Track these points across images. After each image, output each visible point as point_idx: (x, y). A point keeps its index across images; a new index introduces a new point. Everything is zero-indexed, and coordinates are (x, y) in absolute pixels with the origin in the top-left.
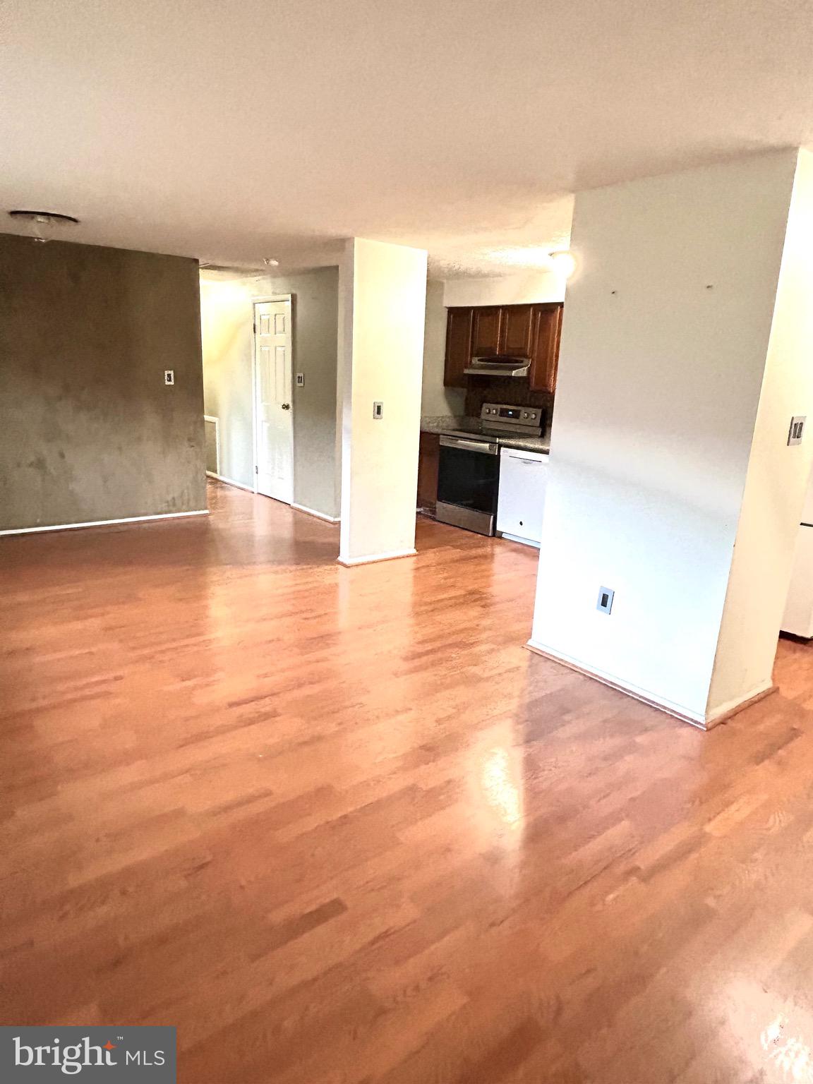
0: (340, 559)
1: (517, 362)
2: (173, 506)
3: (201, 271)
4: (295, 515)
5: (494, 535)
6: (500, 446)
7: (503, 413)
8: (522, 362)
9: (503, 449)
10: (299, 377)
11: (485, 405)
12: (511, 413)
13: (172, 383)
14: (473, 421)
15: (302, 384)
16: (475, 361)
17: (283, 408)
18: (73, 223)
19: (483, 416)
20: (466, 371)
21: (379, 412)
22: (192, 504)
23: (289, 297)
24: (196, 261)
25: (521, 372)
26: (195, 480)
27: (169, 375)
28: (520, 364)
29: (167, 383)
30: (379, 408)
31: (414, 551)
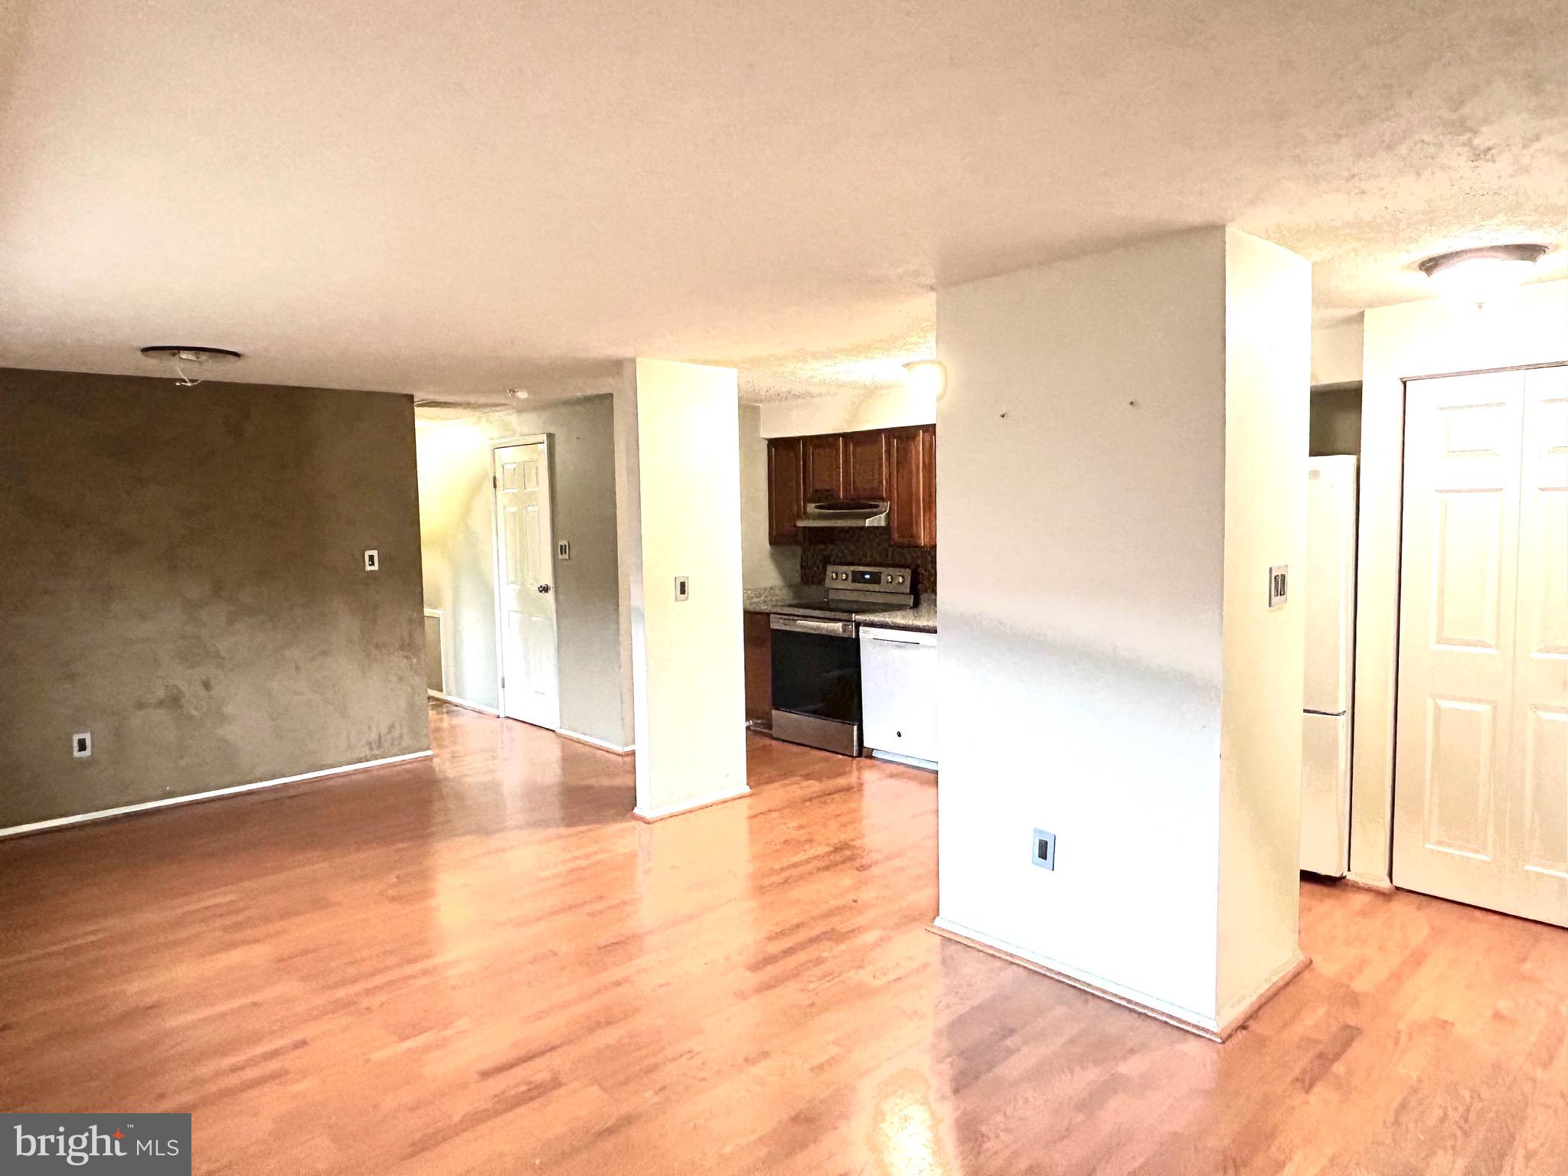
0: (636, 810)
1: (871, 506)
2: (378, 747)
3: (418, 411)
4: (563, 747)
5: (860, 755)
6: (858, 625)
7: (858, 577)
8: (876, 506)
9: (862, 629)
10: (561, 546)
11: (830, 568)
12: (867, 577)
13: (376, 567)
14: (813, 593)
15: (566, 556)
16: (811, 508)
17: (541, 591)
18: (233, 358)
19: (828, 583)
20: (800, 524)
21: (683, 591)
22: (407, 741)
23: (544, 438)
24: (411, 398)
25: (878, 521)
26: (411, 706)
27: (371, 558)
28: (875, 510)
29: (369, 568)
30: (683, 585)
31: (747, 790)
